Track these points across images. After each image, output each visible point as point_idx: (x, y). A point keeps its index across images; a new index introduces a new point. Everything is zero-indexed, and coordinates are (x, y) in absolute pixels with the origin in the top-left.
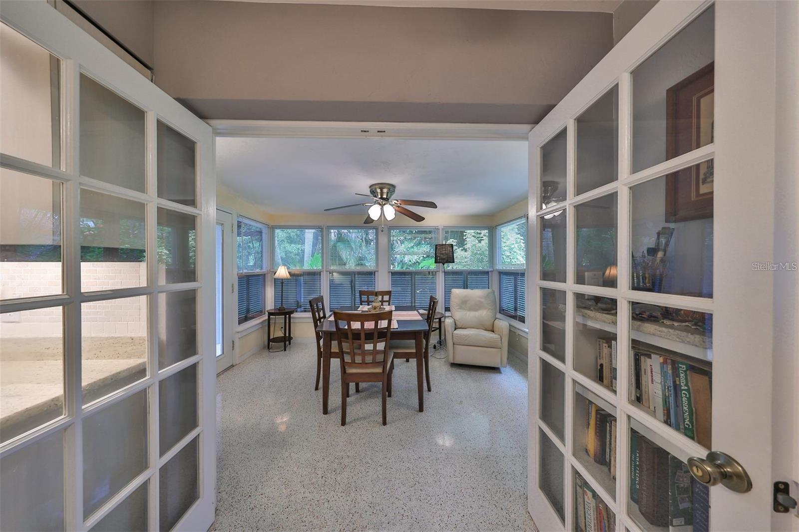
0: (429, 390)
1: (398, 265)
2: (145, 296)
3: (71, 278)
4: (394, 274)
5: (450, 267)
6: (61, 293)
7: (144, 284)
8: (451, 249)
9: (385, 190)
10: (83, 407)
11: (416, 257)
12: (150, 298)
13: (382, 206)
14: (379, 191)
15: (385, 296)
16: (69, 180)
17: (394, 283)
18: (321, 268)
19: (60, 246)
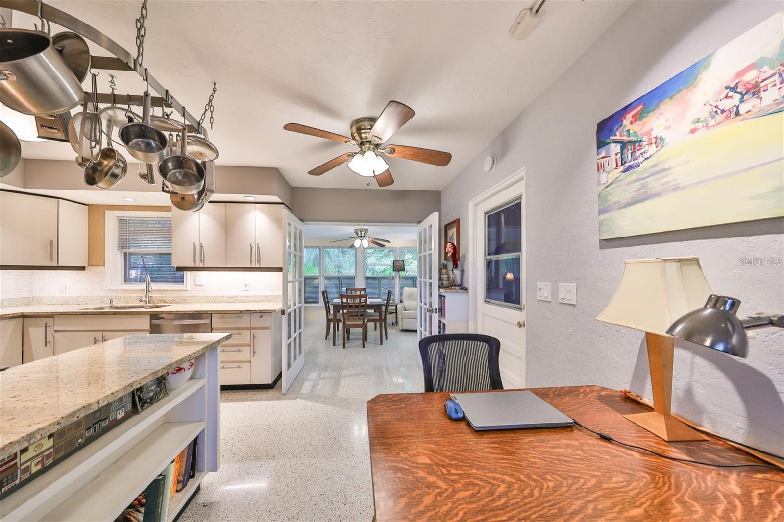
0: (387, 339)
1: (370, 272)
4: (367, 278)
5: (402, 274)
8: (403, 263)
9: (363, 232)
11: (384, 267)
13: (361, 240)
14: (360, 232)
15: (362, 292)
17: (367, 284)
18: (318, 274)
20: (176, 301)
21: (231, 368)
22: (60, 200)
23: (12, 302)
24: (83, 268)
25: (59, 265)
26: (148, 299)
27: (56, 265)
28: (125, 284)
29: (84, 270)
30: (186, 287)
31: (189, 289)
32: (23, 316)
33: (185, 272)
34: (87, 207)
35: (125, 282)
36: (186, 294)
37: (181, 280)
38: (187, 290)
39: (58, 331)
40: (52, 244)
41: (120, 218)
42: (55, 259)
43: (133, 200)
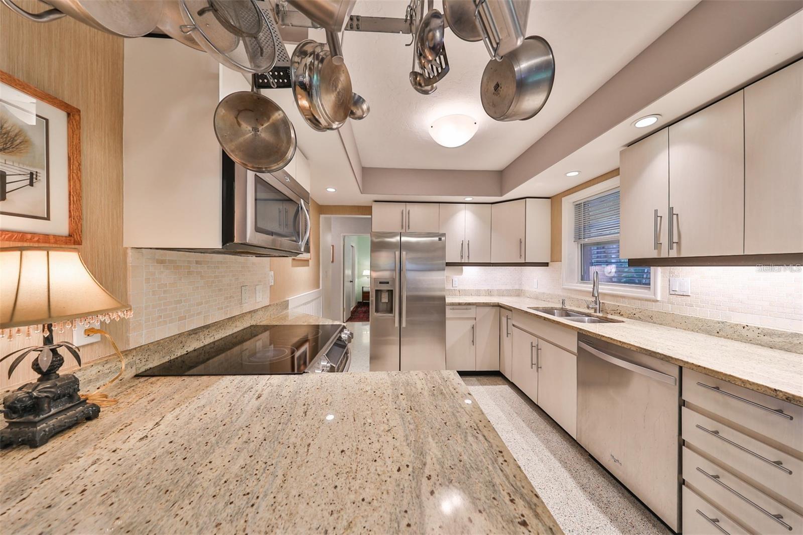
20: (636, 316)
22: (527, 199)
23: (489, 293)
24: (546, 264)
25: (526, 261)
26: (598, 306)
27: (524, 262)
28: (581, 283)
29: (548, 266)
30: (655, 294)
31: (659, 298)
32: (499, 306)
33: (652, 268)
34: (550, 200)
35: (581, 280)
36: (654, 307)
37: (644, 282)
38: (657, 301)
39: (514, 325)
40: (521, 242)
41: (576, 203)
42: (523, 256)
43: (577, 173)
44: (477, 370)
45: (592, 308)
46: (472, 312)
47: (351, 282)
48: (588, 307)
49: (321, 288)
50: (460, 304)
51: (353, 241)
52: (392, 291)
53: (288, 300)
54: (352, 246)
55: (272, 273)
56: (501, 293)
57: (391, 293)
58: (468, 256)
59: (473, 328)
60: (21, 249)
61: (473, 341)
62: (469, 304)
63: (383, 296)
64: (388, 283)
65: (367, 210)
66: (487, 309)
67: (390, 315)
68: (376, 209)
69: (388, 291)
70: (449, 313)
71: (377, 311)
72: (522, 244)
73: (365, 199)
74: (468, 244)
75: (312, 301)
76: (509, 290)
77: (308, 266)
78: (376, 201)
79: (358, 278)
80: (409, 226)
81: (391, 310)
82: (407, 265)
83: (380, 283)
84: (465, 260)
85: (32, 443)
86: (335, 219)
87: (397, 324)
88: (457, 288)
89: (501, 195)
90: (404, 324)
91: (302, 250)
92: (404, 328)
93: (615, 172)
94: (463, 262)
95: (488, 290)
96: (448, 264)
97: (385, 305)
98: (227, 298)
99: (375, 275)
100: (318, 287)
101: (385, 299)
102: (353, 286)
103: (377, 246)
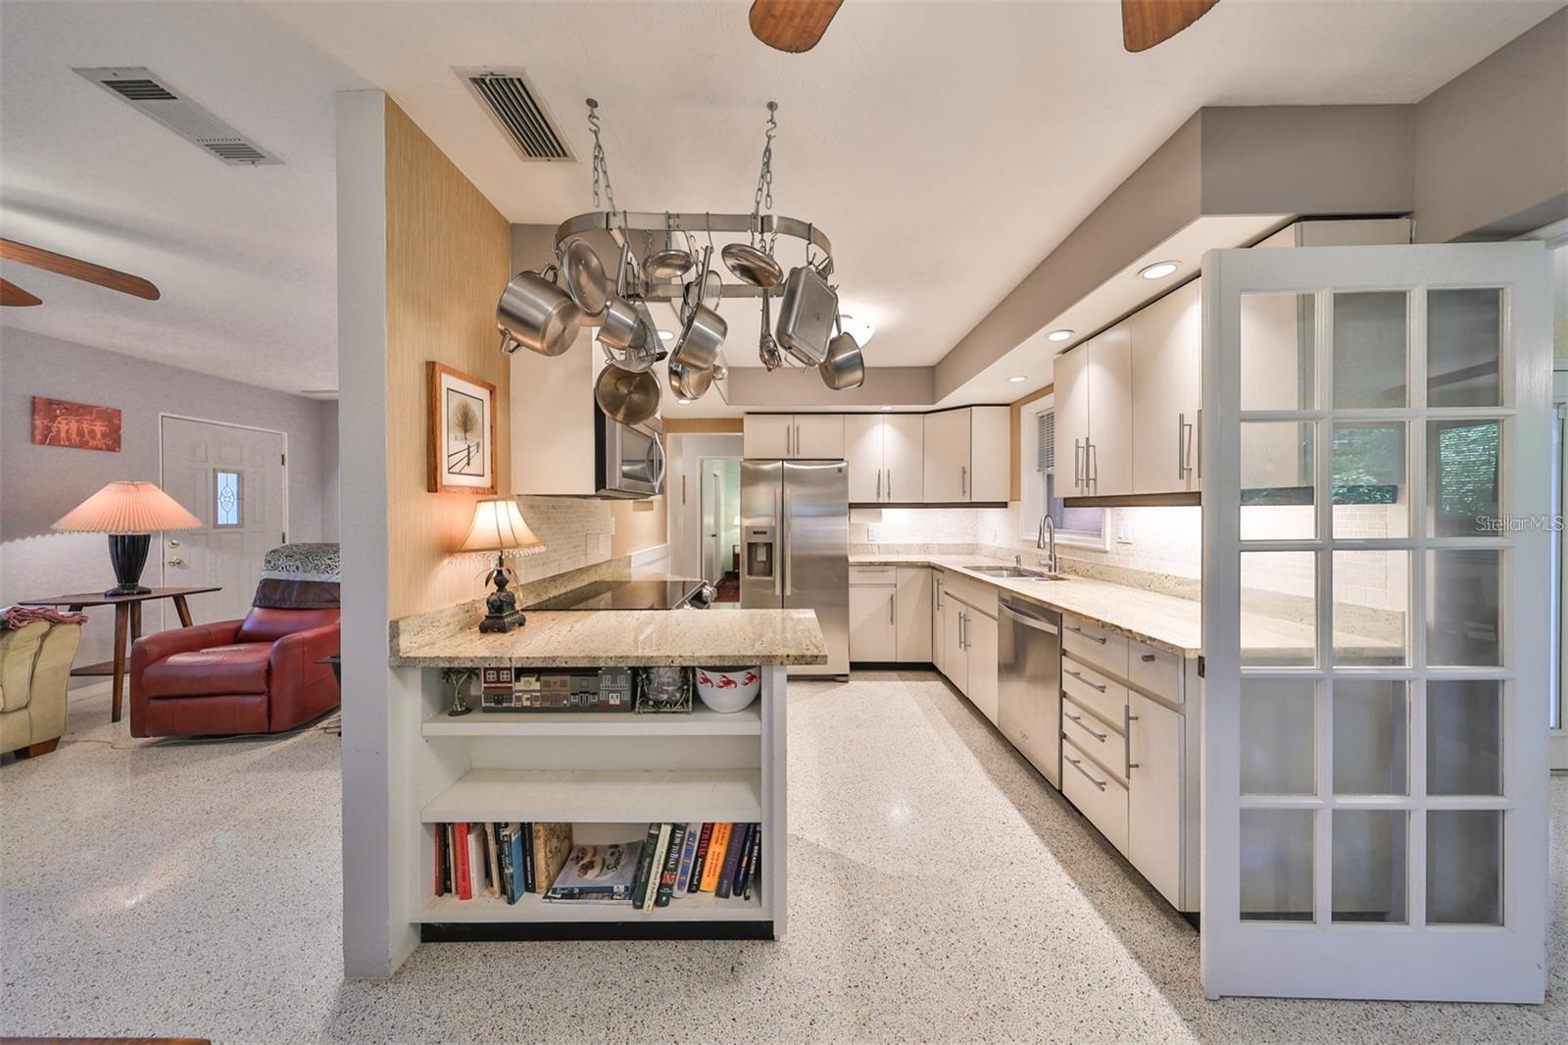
2: (1406, 552)
3: (1324, 522)
6: (1313, 537)
7: (1404, 534)
10: (1334, 667)
12: (1414, 556)
16: (1322, 418)
19: (1313, 488)
21: (1088, 776)
22: (973, 408)
23: (926, 548)
24: (1004, 505)
25: (973, 501)
27: (969, 501)
29: (1006, 507)
30: (1105, 543)
31: (1108, 549)
32: (933, 567)
34: (1007, 408)
36: (1104, 560)
38: (1106, 552)
39: (946, 593)
40: (964, 472)
41: (1040, 415)
42: (968, 492)
43: (1023, 379)
44: (899, 661)
45: (1045, 565)
46: (891, 575)
47: (713, 536)
48: (1041, 565)
49: (669, 542)
50: (871, 564)
51: (716, 466)
52: (771, 544)
53: (630, 556)
54: (715, 475)
55: (613, 519)
56: (944, 550)
57: (769, 546)
58: (889, 494)
59: (892, 599)
60: (495, 500)
61: (892, 619)
62: (886, 564)
63: (759, 552)
64: (765, 533)
65: (736, 424)
66: (914, 572)
67: (769, 578)
68: (748, 422)
69: (766, 544)
70: (854, 576)
71: (750, 573)
72: (966, 474)
73: (735, 411)
74: (889, 476)
75: (658, 560)
76: (957, 545)
77: (652, 509)
78: (749, 413)
79: (726, 532)
80: (798, 449)
81: (770, 573)
82: (793, 507)
83: (755, 533)
84: (884, 499)
85: (503, 630)
86: (687, 438)
87: (778, 591)
88: (876, 543)
89: (934, 403)
90: (788, 592)
91: (657, 491)
92: (788, 597)
93: (1049, 389)
94: (880, 501)
95: (924, 545)
96: (852, 506)
97: (762, 565)
98: (574, 547)
99: (747, 522)
100: (665, 541)
101: (762, 556)
102: (717, 543)
103: (750, 477)
